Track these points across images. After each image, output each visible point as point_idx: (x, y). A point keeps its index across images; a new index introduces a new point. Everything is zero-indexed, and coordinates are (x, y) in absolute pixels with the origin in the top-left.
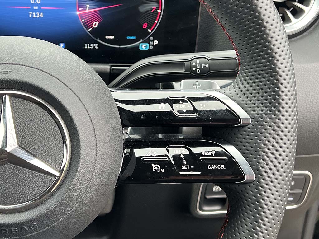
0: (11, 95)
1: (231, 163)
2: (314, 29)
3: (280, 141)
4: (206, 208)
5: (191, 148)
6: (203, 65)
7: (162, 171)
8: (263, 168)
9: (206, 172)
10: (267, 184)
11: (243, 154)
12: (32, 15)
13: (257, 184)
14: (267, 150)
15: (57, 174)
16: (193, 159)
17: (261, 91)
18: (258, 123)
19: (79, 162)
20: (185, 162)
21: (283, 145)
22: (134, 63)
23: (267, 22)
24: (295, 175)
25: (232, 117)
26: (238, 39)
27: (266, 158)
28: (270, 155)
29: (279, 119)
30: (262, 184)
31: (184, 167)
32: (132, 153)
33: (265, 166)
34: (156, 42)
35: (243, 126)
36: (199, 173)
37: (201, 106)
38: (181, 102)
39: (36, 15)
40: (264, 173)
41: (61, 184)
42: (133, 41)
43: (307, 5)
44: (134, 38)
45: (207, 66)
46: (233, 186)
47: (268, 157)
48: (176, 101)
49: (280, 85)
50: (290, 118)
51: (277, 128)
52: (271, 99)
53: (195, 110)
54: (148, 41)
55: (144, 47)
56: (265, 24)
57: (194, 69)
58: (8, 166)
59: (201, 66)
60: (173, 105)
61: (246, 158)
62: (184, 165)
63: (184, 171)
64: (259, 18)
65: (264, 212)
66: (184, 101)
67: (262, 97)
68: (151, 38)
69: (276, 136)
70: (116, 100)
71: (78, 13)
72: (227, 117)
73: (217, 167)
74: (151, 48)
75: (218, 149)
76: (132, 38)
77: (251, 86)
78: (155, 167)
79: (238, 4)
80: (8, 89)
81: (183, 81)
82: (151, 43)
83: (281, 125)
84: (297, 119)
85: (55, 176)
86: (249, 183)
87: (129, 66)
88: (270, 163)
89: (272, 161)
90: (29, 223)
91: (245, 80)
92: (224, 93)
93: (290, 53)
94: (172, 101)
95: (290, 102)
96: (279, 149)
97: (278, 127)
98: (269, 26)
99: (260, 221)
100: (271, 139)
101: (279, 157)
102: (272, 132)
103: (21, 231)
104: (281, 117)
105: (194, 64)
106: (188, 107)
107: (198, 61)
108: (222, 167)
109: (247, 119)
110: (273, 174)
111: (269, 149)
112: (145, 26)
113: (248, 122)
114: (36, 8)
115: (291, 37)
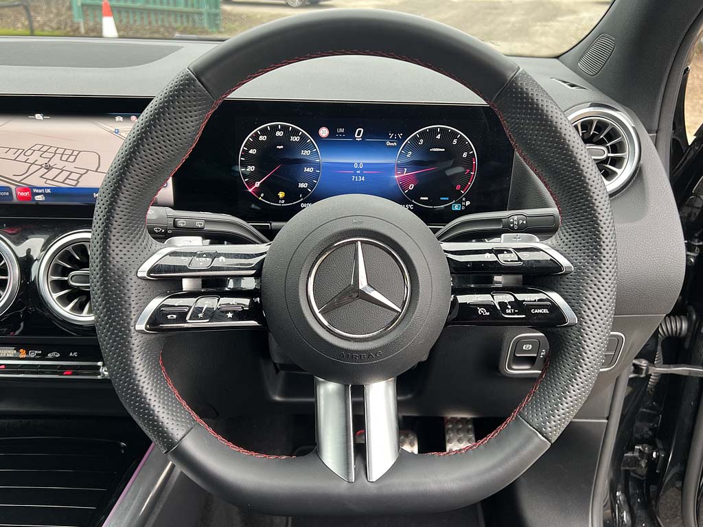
0: (362, 242)
1: (554, 308)
2: (621, 194)
3: (601, 288)
4: (514, 367)
5: (515, 295)
6: (521, 222)
7: (488, 314)
8: (585, 312)
9: (529, 315)
10: (589, 327)
11: (566, 299)
12: (355, 178)
13: (579, 327)
14: (589, 296)
15: (400, 310)
16: (517, 305)
17: (583, 242)
18: (580, 271)
19: (418, 300)
20: (510, 307)
21: (604, 291)
22: (448, 223)
23: (589, 179)
24: (612, 336)
25: (555, 265)
26: (560, 194)
27: (588, 303)
28: (592, 300)
29: (600, 267)
30: (584, 327)
31: (508, 311)
32: (455, 299)
33: (587, 310)
34: (468, 203)
35: (565, 274)
36: (524, 316)
37: (525, 256)
38: (505, 252)
39: (358, 178)
40: (586, 317)
41: (402, 319)
42: (446, 202)
43: (620, 168)
44: (447, 199)
45: (524, 222)
46: (555, 330)
47: (590, 302)
48: (501, 251)
49: (601, 236)
50: (611, 274)
51: (598, 276)
52: (593, 249)
53: (520, 259)
54: (460, 202)
55: (456, 207)
56: (587, 180)
57: (512, 225)
58: (360, 301)
59: (518, 222)
60: (499, 255)
61: (569, 303)
62: (509, 309)
63: (509, 314)
64: (581, 175)
65: (583, 360)
66: (509, 252)
67: (584, 247)
68: (464, 199)
69: (598, 283)
70: (445, 251)
71: (396, 177)
72: (551, 266)
73: (541, 311)
74: (463, 208)
75: (543, 296)
76: (444, 199)
77: (573, 238)
78: (481, 311)
79: (562, 163)
80: (360, 236)
81: (503, 235)
82: (463, 203)
83: (602, 273)
84: (617, 276)
85: (397, 312)
86: (570, 326)
87: (444, 226)
88: (591, 307)
89: (593, 306)
90: (375, 350)
91: (567, 232)
92: (547, 244)
93: (611, 207)
94: (498, 252)
95: (611, 252)
96: (600, 295)
97: (600, 275)
98: (590, 182)
99: (581, 361)
100: (593, 286)
101: (600, 302)
102: (594, 279)
103: (369, 357)
104: (602, 265)
105: (512, 220)
106: (513, 256)
107: (516, 218)
108: (546, 311)
109: (570, 267)
110: (596, 311)
111: (590, 295)
112: (458, 187)
113: (570, 270)
114: (358, 172)
115: (611, 195)
